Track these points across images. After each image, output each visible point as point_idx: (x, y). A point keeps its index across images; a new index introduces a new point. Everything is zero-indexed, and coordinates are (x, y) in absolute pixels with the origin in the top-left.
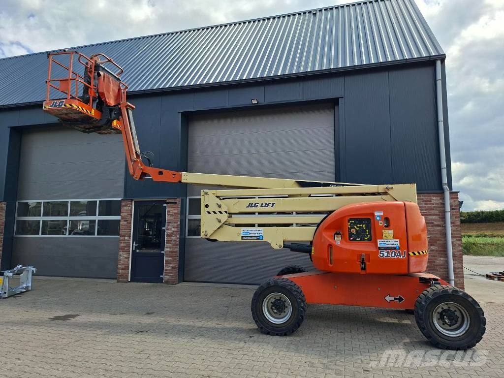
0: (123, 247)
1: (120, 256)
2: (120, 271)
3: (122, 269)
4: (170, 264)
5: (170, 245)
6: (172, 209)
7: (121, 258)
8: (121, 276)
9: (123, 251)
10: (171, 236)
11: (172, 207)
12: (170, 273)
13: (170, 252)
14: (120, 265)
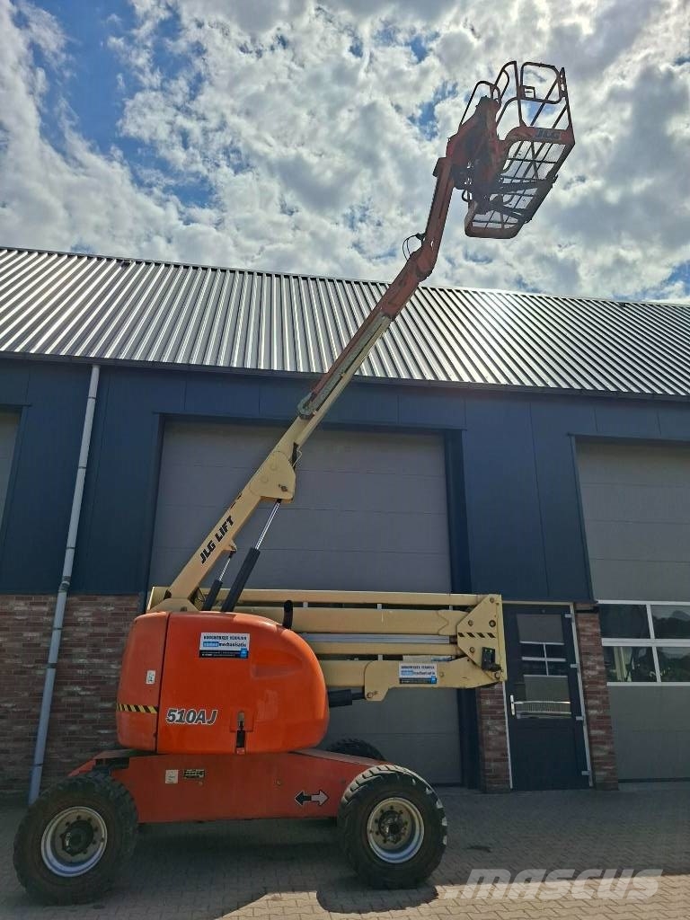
0: (491, 707)
1: (488, 728)
2: (493, 764)
3: (495, 761)
4: (604, 743)
5: (597, 702)
6: (588, 625)
7: (491, 733)
8: (495, 777)
9: (492, 718)
10: (598, 683)
11: (587, 621)
12: (606, 764)
13: (599, 717)
14: (489, 750)
